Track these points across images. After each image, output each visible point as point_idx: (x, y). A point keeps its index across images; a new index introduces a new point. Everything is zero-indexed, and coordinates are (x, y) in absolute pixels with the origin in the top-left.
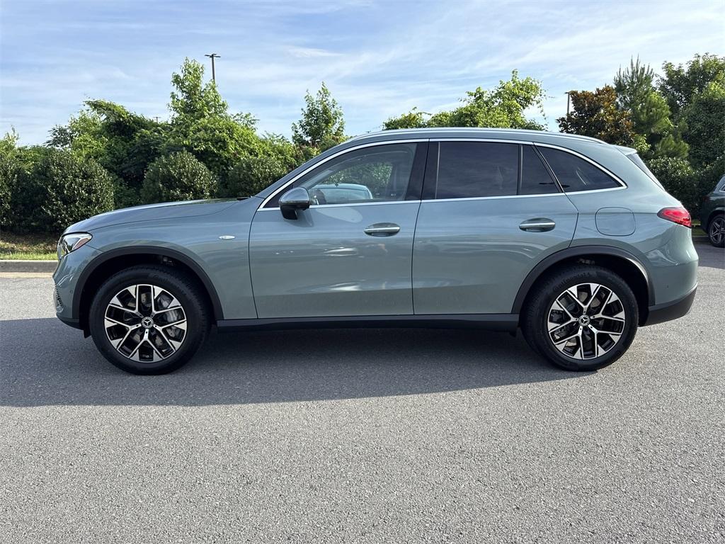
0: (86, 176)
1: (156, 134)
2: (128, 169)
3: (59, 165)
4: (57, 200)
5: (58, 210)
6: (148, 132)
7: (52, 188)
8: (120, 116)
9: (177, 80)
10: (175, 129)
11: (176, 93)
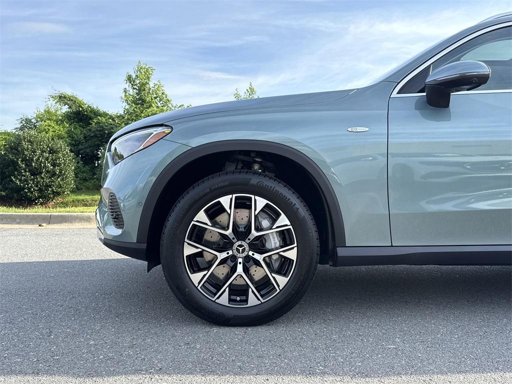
0: (52, 151)
1: (110, 120)
2: (84, 150)
3: (29, 141)
4: (26, 171)
5: (26, 180)
6: (104, 120)
7: (22, 161)
8: (80, 106)
9: (129, 78)
10: (126, 118)
11: (128, 89)
